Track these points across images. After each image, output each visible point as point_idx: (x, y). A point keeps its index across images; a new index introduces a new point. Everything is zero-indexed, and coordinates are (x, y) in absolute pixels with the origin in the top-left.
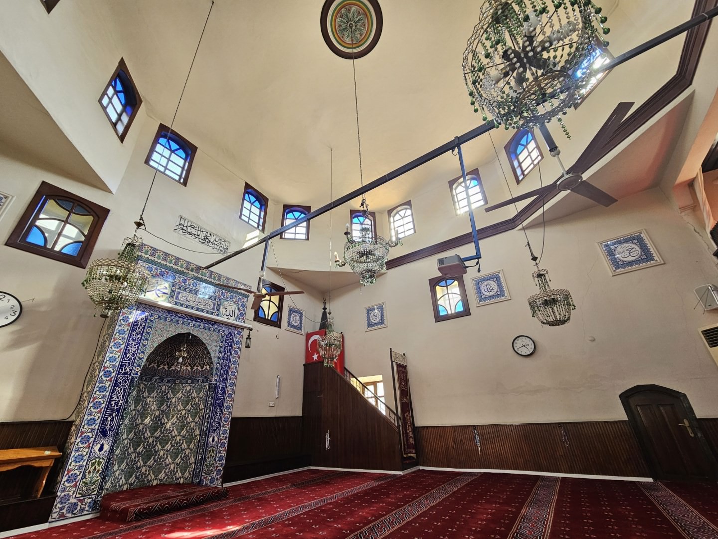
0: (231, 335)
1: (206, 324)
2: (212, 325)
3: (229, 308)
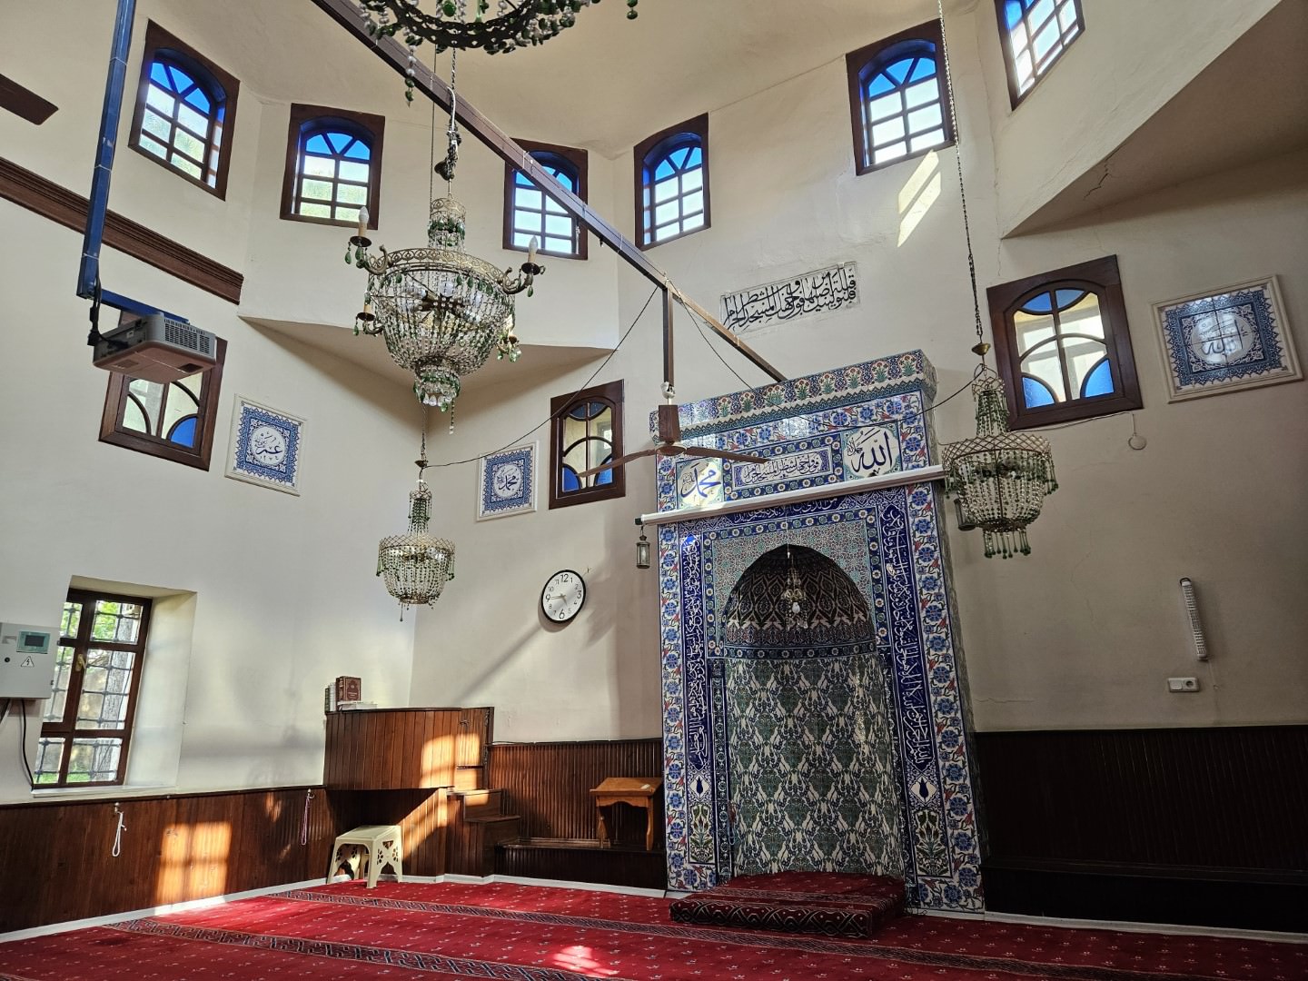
0: (896, 513)
1: (817, 510)
2: (834, 506)
3: (866, 448)
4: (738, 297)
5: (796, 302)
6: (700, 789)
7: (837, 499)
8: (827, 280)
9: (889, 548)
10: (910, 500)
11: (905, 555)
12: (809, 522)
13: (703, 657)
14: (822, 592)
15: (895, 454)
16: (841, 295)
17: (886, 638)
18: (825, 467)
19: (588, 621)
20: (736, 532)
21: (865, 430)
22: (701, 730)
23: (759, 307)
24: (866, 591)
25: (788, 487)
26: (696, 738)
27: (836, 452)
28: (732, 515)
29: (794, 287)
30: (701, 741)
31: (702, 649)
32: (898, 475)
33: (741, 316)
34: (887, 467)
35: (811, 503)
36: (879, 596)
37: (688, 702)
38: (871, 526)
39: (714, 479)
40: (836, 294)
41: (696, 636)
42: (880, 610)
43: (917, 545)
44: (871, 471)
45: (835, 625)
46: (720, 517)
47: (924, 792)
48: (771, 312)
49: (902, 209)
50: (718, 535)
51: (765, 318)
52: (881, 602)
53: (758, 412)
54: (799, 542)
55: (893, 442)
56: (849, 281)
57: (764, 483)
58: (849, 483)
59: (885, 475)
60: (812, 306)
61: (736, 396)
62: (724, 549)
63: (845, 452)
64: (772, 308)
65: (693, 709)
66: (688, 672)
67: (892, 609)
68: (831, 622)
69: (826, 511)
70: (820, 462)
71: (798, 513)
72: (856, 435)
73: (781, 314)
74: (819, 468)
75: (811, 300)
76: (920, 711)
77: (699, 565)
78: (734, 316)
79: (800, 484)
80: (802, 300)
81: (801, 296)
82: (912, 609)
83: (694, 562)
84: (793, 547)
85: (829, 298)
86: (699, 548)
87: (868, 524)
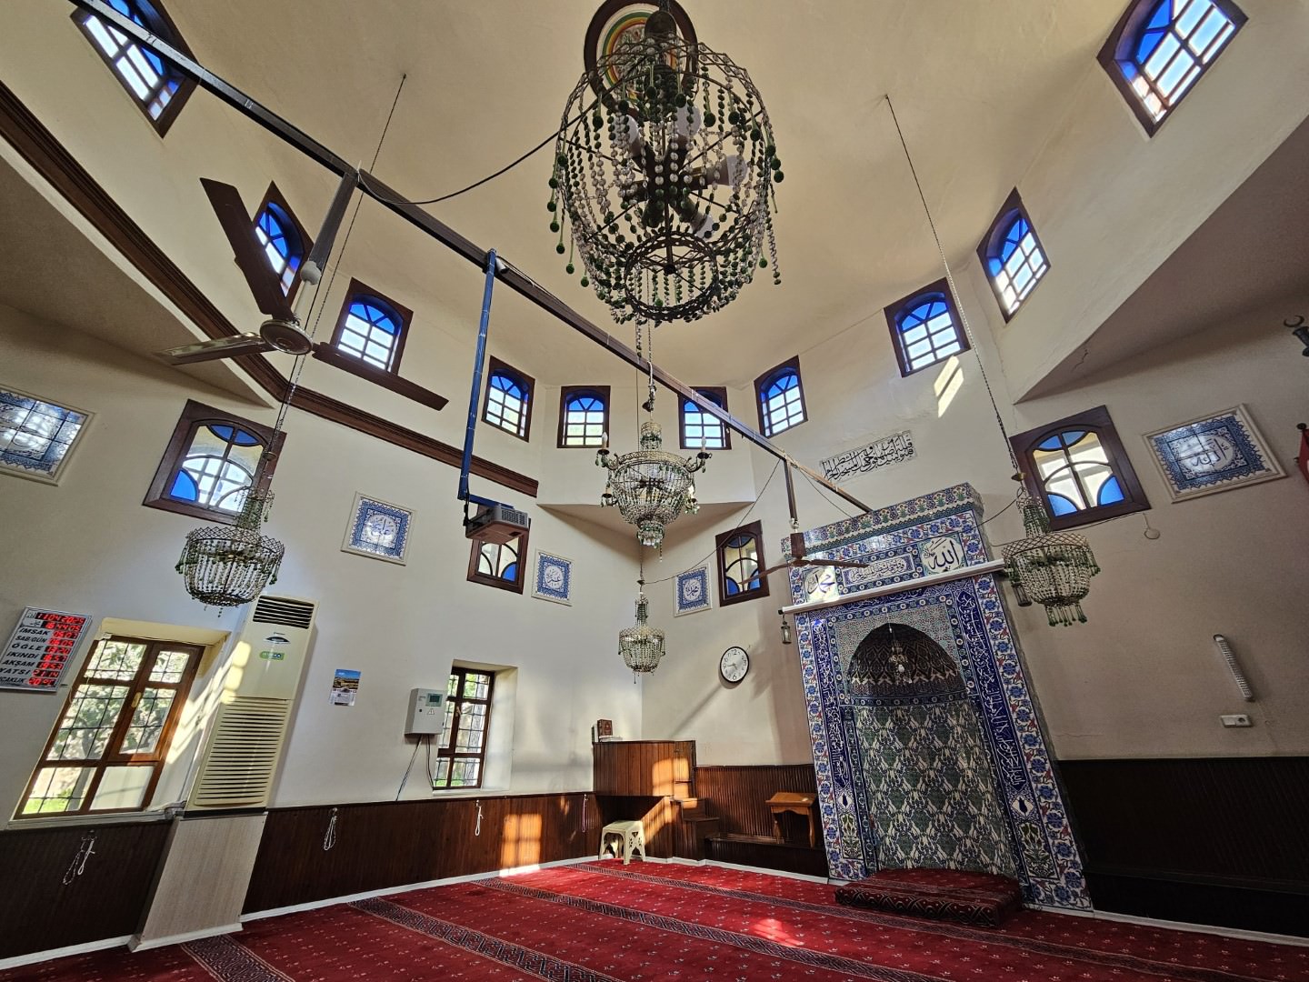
0: (968, 597)
1: (907, 598)
2: (920, 595)
3: (938, 552)
4: (831, 462)
5: (871, 461)
6: (845, 802)
7: (923, 588)
8: (891, 444)
9: (966, 622)
10: (977, 587)
11: (980, 626)
12: (903, 606)
13: (837, 706)
14: (919, 656)
15: (960, 555)
16: (903, 452)
17: (974, 689)
18: (909, 567)
19: (753, 680)
20: (850, 615)
21: (935, 540)
22: (841, 759)
23: (846, 466)
24: (954, 654)
25: (884, 583)
26: (838, 764)
27: (915, 557)
28: (846, 605)
29: (869, 451)
30: (842, 767)
31: (835, 699)
32: (965, 570)
33: (835, 472)
34: (955, 564)
35: (902, 593)
36: (964, 657)
37: (830, 738)
38: (949, 607)
39: (830, 581)
40: (899, 453)
41: (829, 690)
42: (966, 668)
43: (988, 619)
44: (944, 568)
45: (932, 680)
46: (837, 606)
47: (1023, 808)
48: (855, 468)
49: (938, 393)
50: (837, 618)
51: (851, 473)
52: (966, 662)
53: (855, 533)
54: (896, 621)
55: (958, 547)
56: (907, 443)
57: (865, 581)
58: (928, 578)
59: (954, 571)
60: (883, 461)
61: (838, 524)
62: (842, 628)
63: (922, 556)
64: (856, 466)
65: (834, 744)
66: (827, 716)
67: (976, 667)
68: (929, 678)
69: (914, 598)
70: (905, 564)
71: (894, 601)
72: (929, 545)
73: (863, 469)
74: (905, 568)
75: (882, 457)
76: (1010, 744)
77: (827, 640)
78: (831, 473)
79: (892, 580)
80: (876, 458)
81: (875, 456)
82: (992, 667)
83: (822, 638)
84: (893, 625)
85: (895, 456)
86: (825, 629)
87: (947, 606)
